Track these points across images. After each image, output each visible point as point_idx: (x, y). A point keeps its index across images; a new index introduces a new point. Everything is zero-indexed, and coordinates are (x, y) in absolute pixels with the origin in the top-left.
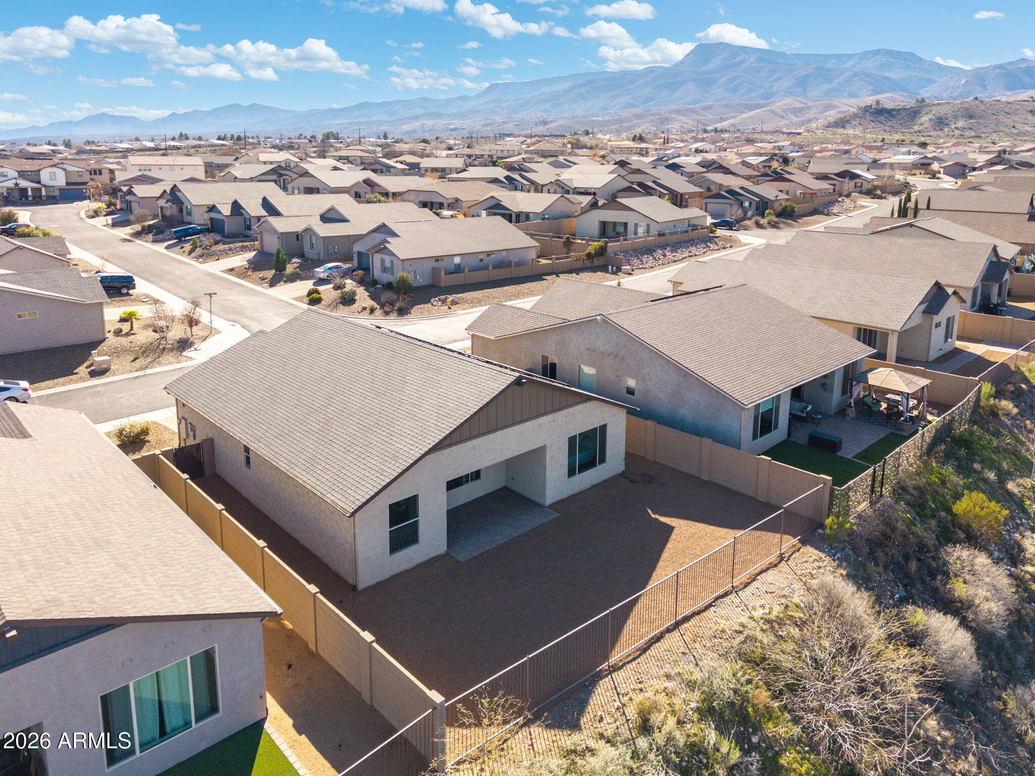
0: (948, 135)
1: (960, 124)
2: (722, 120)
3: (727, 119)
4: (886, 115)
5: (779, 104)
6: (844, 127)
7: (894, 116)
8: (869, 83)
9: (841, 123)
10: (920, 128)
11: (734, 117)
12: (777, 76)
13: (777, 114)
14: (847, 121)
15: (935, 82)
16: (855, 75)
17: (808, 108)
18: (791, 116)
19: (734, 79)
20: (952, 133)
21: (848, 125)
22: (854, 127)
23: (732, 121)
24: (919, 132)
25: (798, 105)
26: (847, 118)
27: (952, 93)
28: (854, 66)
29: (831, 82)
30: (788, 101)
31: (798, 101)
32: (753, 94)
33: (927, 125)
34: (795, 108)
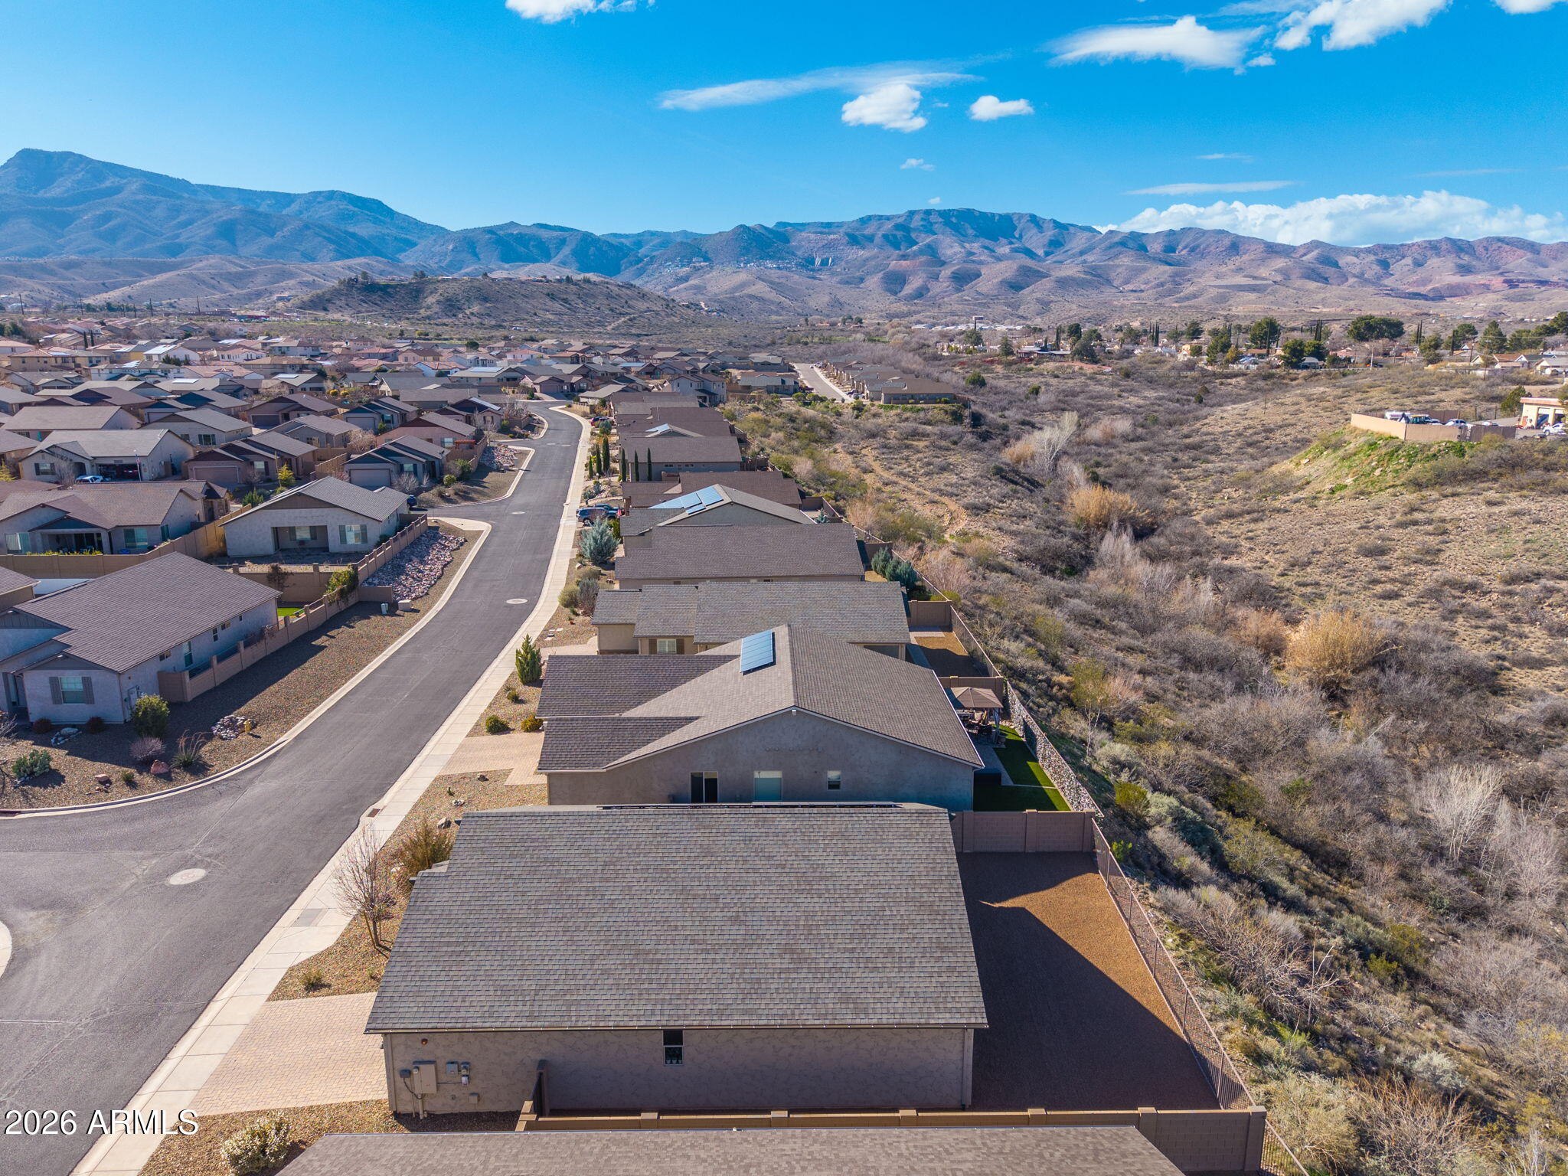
0: (466, 324)
1: (476, 309)
2: (106, 288)
3: (115, 287)
4: (380, 293)
5: (200, 265)
6: (325, 309)
7: (390, 295)
8: (329, 240)
9: (321, 303)
10: (429, 313)
11: (129, 284)
12: (183, 218)
13: (204, 282)
14: (329, 301)
15: (414, 245)
16: (307, 227)
17: (251, 275)
18: (225, 285)
19: (107, 217)
20: (468, 321)
21: (330, 306)
22: (340, 309)
23: (126, 290)
24: (428, 318)
25: (234, 269)
26: (328, 296)
27: (440, 261)
28: (301, 212)
29: (272, 235)
30: (214, 260)
31: (231, 262)
32: (147, 246)
33: (436, 309)
34: (230, 273)
